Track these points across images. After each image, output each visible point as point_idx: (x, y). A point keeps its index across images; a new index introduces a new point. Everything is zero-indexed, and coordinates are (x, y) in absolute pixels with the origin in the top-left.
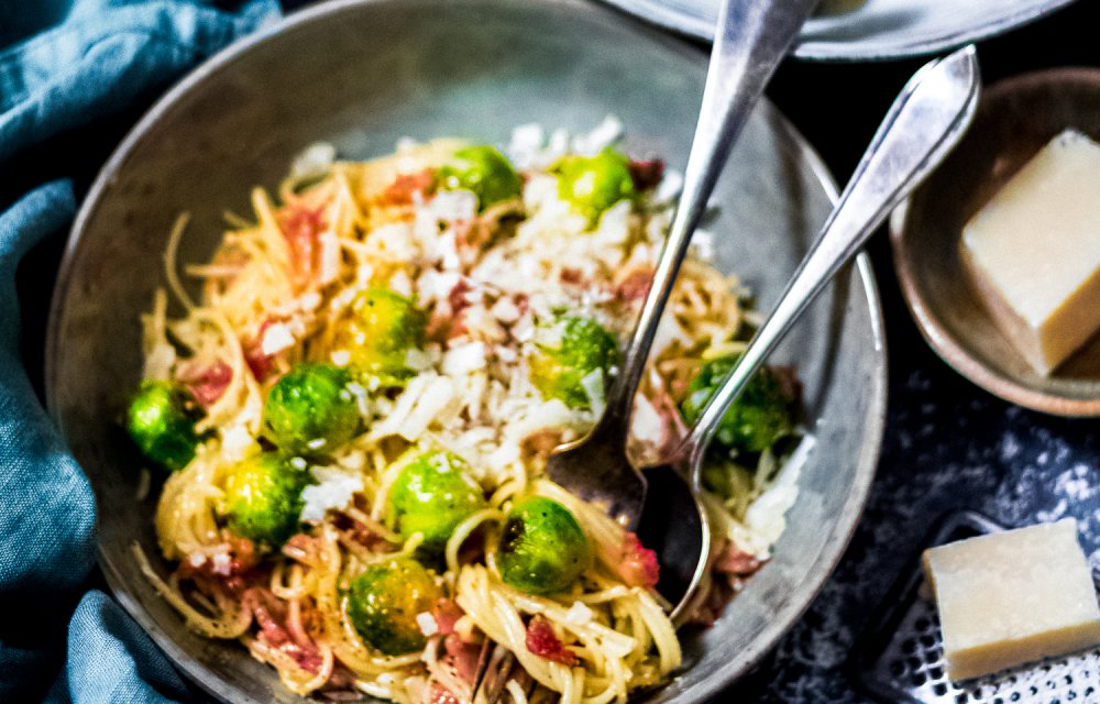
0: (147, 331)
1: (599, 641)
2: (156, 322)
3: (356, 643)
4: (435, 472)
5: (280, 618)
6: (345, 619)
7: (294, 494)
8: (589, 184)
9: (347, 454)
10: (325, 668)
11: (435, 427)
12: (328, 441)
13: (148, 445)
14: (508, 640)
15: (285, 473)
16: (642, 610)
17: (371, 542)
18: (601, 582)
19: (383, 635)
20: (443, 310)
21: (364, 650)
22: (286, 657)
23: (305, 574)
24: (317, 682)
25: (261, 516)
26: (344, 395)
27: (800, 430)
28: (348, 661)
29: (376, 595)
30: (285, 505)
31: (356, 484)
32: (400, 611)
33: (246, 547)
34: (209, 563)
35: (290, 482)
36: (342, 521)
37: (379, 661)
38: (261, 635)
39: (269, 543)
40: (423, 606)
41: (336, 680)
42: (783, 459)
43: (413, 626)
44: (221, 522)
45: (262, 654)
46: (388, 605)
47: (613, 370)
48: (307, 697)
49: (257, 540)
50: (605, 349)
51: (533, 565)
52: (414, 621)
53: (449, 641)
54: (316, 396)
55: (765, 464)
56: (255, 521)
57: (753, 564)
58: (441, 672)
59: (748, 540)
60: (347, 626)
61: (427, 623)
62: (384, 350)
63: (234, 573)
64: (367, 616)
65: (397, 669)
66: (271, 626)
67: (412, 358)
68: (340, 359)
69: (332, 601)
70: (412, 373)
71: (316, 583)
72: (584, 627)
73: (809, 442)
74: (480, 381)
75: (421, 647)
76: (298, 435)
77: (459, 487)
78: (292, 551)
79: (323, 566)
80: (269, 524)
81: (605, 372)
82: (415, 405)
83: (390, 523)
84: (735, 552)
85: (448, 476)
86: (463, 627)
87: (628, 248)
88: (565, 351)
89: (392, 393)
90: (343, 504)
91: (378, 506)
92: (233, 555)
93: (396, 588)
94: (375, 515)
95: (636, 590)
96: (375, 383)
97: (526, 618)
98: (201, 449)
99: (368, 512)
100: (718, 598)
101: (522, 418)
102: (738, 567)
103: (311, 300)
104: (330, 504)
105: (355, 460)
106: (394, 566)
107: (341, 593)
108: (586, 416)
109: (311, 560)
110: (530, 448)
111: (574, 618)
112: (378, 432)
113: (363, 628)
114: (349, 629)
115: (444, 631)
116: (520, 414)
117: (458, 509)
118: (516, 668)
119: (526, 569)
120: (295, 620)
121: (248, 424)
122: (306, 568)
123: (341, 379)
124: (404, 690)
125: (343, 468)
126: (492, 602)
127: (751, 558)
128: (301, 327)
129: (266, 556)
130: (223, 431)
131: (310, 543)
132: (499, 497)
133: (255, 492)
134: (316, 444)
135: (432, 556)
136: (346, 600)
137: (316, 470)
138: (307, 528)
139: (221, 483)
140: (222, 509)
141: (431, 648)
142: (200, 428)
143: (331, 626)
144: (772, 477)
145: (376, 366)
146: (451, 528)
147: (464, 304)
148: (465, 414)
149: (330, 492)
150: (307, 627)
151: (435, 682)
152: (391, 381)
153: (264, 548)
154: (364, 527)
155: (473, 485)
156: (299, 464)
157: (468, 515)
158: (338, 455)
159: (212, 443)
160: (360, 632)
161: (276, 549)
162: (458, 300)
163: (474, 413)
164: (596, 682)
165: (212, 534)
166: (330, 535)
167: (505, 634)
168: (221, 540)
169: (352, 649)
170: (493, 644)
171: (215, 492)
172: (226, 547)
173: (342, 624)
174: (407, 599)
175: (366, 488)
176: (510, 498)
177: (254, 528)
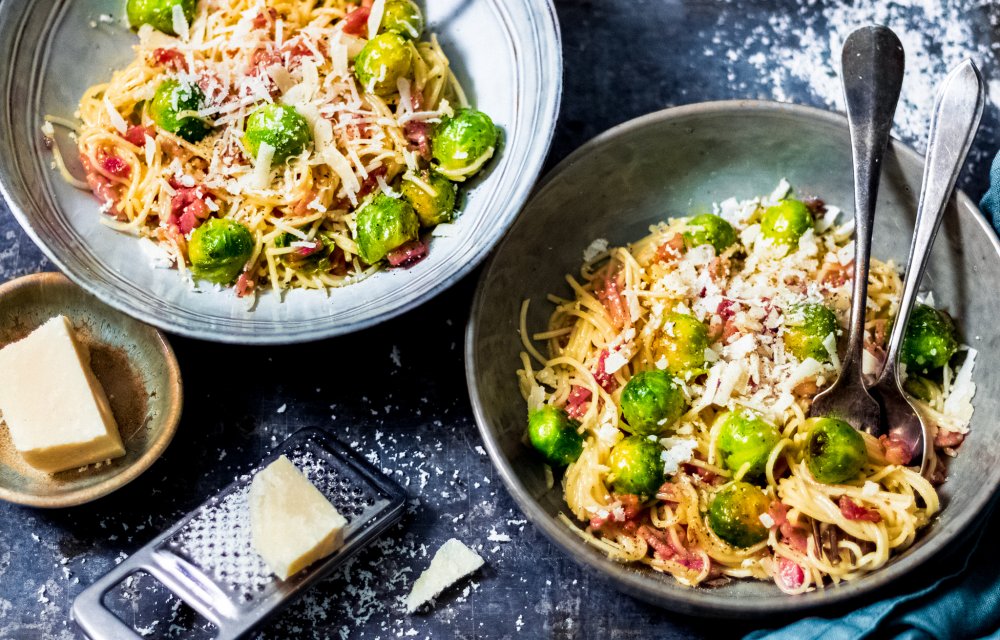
0: (523, 379)
1: (888, 503)
2: (527, 374)
3: (721, 545)
4: (747, 421)
5: (665, 541)
6: (710, 531)
7: (656, 457)
8: (784, 223)
9: (681, 426)
10: (706, 565)
11: (735, 395)
12: (669, 418)
13: (551, 450)
14: (829, 517)
15: (647, 445)
16: (907, 478)
17: (711, 479)
18: (876, 468)
19: (739, 535)
20: (716, 320)
21: (728, 548)
22: (678, 565)
23: (674, 510)
24: (702, 576)
25: (639, 477)
26: (673, 386)
27: (964, 348)
28: (719, 557)
29: (729, 509)
30: (653, 465)
31: (693, 443)
32: (747, 516)
33: (633, 499)
34: (611, 517)
35: (652, 451)
36: (689, 469)
37: (741, 553)
38: (656, 555)
39: (647, 495)
40: (760, 510)
41: (715, 571)
42: (957, 368)
43: (758, 524)
44: (611, 488)
45: (661, 567)
46: (739, 513)
47: (840, 332)
48: (696, 588)
49: (639, 494)
50: (831, 320)
51: (839, 459)
52: (759, 520)
53: (784, 529)
54: (656, 390)
55: (947, 373)
56: (635, 480)
57: (959, 437)
58: (782, 549)
59: (952, 423)
60: (713, 535)
61: (767, 520)
62: (690, 352)
63: (628, 519)
64: (726, 524)
65: (752, 555)
66: (660, 548)
67: (709, 354)
68: (662, 364)
69: (698, 520)
70: (710, 365)
71: (685, 513)
72: (875, 496)
73: (972, 353)
74: (755, 359)
75: (766, 537)
76: (648, 419)
77: (763, 427)
78: (661, 496)
79: (688, 501)
80: (646, 481)
81: (835, 334)
82: (719, 383)
83: (720, 464)
84: (945, 433)
85: (755, 422)
86: (792, 517)
87: (819, 259)
88: (807, 326)
89: (700, 380)
90: (687, 457)
91: (711, 453)
92: (624, 506)
93: (740, 502)
94: (711, 461)
95: (899, 467)
96: (688, 375)
97: (836, 501)
98: (585, 444)
99: (706, 460)
100: (941, 464)
101: (788, 376)
102: (951, 442)
103: (629, 333)
104: (680, 459)
105: (687, 429)
106: (734, 488)
107: (702, 515)
108: (828, 366)
109: (678, 498)
110: (797, 394)
111: (867, 492)
112: (698, 407)
113: (724, 533)
114: (715, 538)
115: (778, 523)
116: (785, 374)
117: (768, 443)
118: (840, 534)
119: (835, 463)
120: (675, 539)
121: (610, 421)
122: (674, 505)
123: (667, 377)
124: (760, 568)
125: (680, 436)
126: (811, 497)
127: (957, 434)
128: (628, 352)
129: (646, 502)
130: (596, 431)
131: (674, 488)
132: (789, 430)
133: (629, 462)
134: (662, 422)
135: (756, 478)
136: (707, 518)
137: (663, 441)
138: (669, 478)
139: (604, 461)
140: (611, 479)
141: (772, 535)
142: (581, 431)
143: (702, 538)
144: (952, 382)
145: (687, 364)
146: (765, 456)
147: (730, 313)
148: (751, 382)
149: (677, 452)
150: (684, 543)
151: (779, 558)
152: (699, 371)
153: (644, 498)
154: (705, 470)
155: (773, 425)
156: (653, 438)
157: (775, 444)
158: (675, 427)
159: (590, 439)
160: (721, 537)
161: (652, 497)
162: (725, 312)
163: (756, 380)
164: (893, 530)
165: (607, 497)
166: (685, 480)
167: (825, 514)
168: (614, 500)
169: (720, 549)
170: (818, 523)
171: (604, 469)
172: (619, 503)
173: (708, 534)
174: (750, 507)
175: (700, 445)
176: (796, 430)
177: (636, 486)
